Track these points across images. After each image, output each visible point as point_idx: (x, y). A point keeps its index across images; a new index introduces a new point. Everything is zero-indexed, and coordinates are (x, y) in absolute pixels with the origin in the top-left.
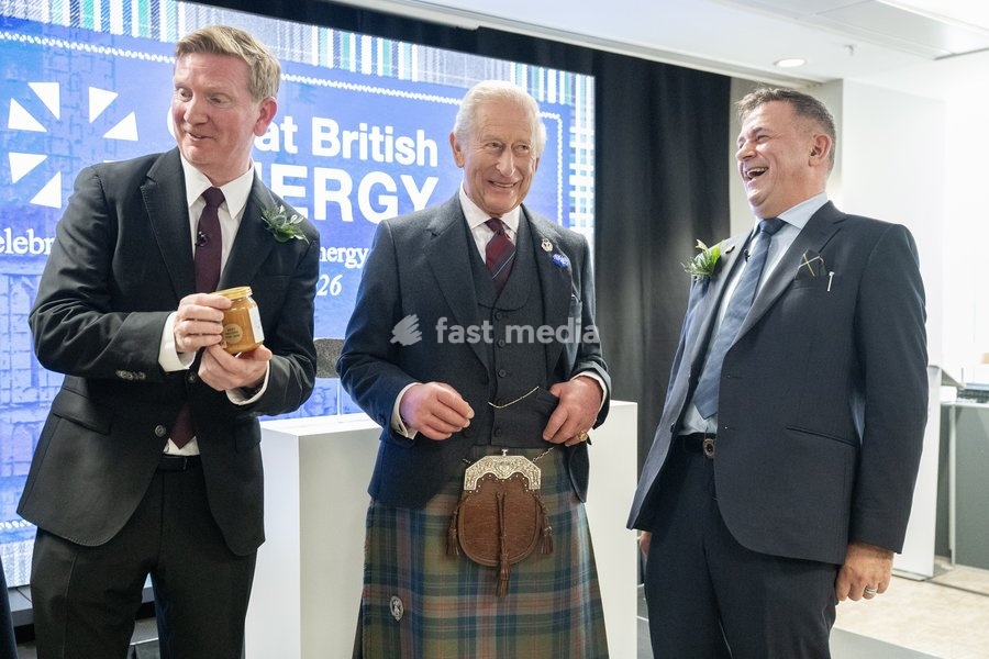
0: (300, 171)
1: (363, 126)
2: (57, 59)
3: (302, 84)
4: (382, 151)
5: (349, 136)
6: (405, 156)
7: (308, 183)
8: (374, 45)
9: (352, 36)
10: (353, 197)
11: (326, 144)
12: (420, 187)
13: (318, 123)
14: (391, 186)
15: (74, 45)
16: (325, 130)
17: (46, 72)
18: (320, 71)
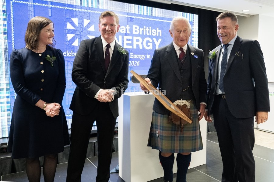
0: (130, 38)
1: (145, 27)
2: (77, 13)
3: (131, 18)
4: (149, 33)
5: (141, 29)
6: (154, 34)
7: (132, 40)
8: (147, 8)
9: (142, 6)
10: (142, 43)
11: (136, 31)
12: (157, 41)
13: (134, 26)
14: (151, 41)
15: (81, 10)
16: (136, 28)
17: (75, 16)
18: (135, 15)
